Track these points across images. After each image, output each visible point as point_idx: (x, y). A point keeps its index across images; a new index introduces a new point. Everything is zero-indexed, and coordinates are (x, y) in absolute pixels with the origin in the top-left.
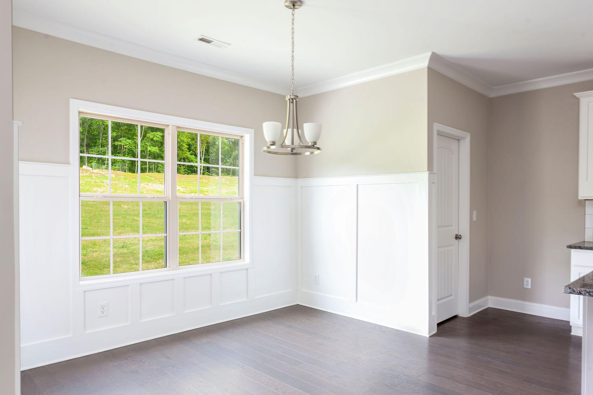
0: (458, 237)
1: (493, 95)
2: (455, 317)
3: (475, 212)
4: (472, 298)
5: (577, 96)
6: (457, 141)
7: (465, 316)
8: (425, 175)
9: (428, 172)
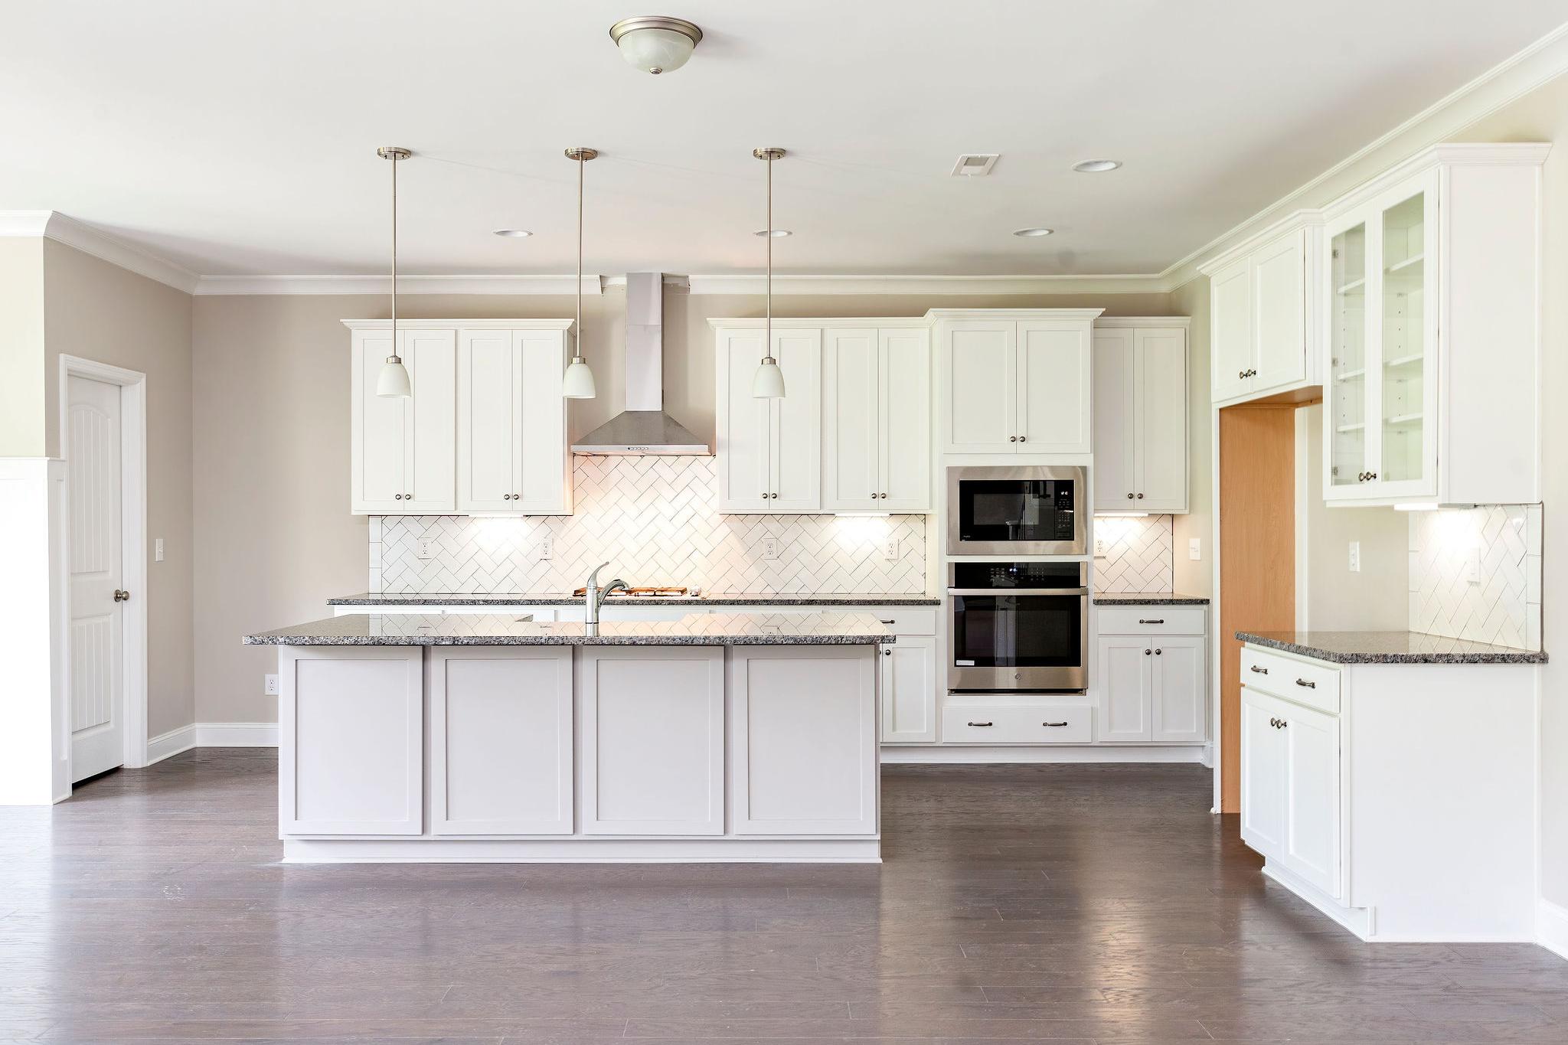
0: (120, 597)
1: (199, 290)
2: (116, 770)
3: (159, 543)
4: (154, 728)
5: (346, 324)
6: (118, 388)
7: (140, 766)
8: (40, 465)
9: (49, 458)
